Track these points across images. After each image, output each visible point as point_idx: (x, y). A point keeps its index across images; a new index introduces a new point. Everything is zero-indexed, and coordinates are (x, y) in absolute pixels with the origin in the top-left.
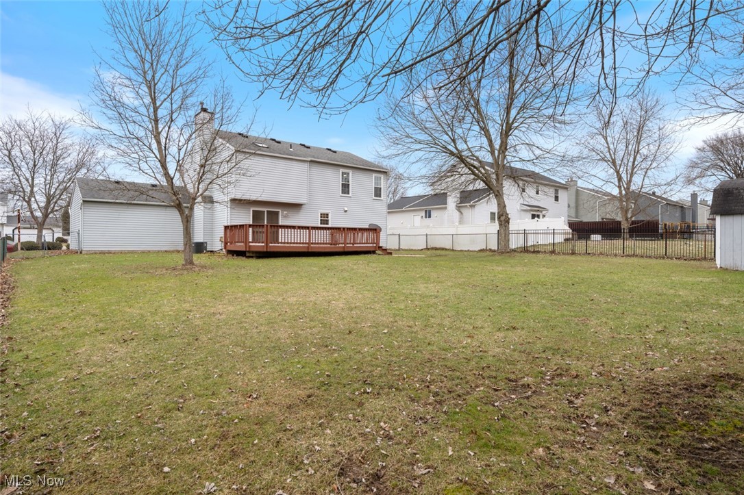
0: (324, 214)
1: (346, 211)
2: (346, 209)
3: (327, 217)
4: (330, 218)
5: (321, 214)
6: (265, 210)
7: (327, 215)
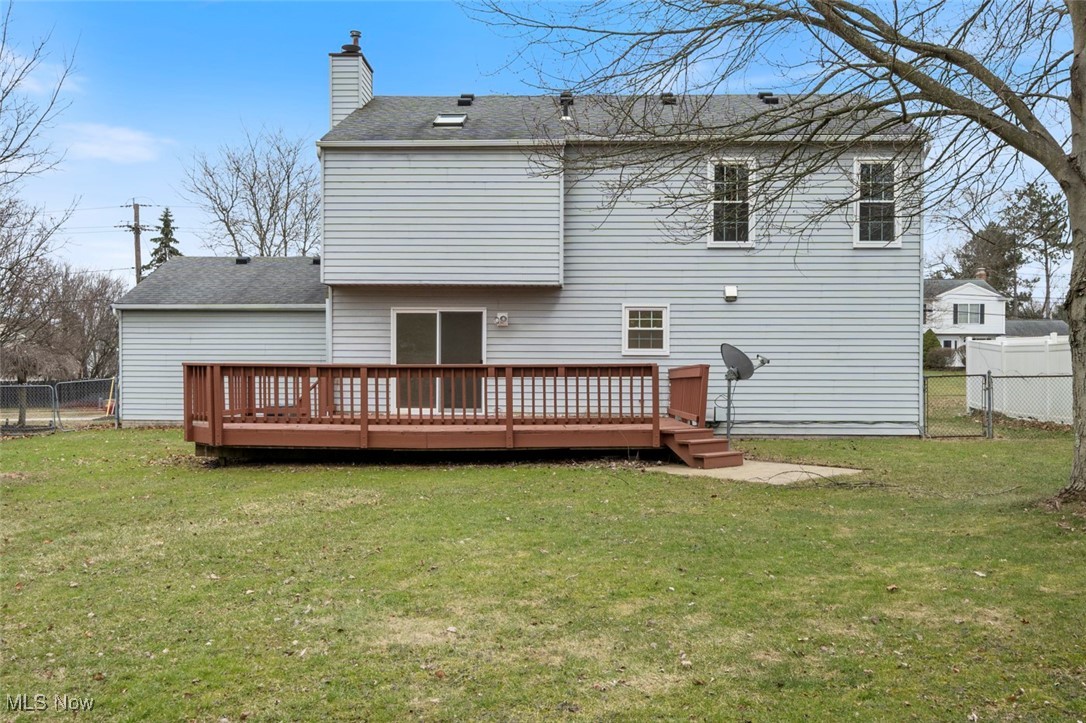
0: (646, 314)
1: (730, 300)
2: (731, 291)
3: (659, 324)
4: (666, 328)
5: (633, 314)
6: (437, 310)
7: (658, 314)
